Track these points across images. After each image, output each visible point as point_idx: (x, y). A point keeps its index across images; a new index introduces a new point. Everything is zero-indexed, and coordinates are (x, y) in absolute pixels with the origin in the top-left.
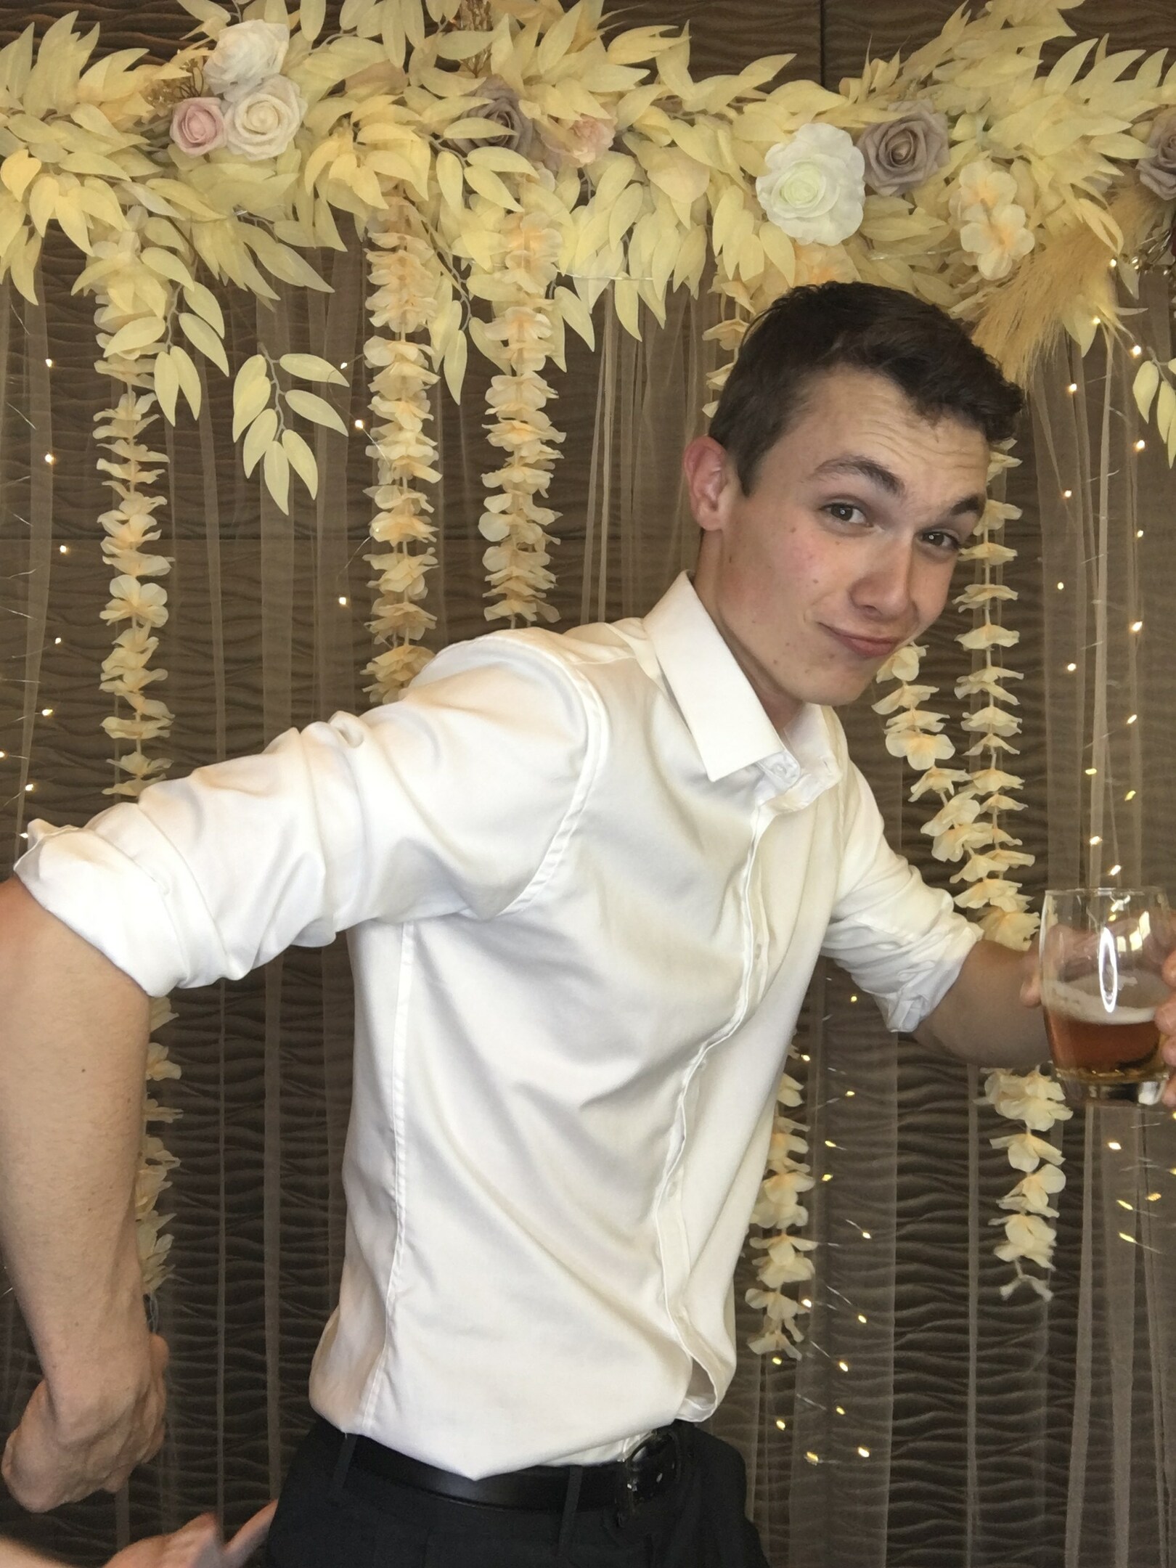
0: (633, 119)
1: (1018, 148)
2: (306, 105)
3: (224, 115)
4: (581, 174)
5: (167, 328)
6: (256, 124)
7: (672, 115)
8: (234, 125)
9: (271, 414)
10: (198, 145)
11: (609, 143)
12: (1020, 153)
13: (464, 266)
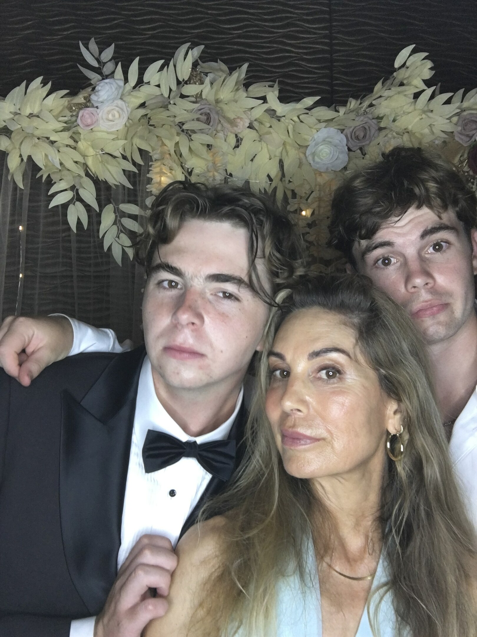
0: (257, 116)
1: (405, 129)
2: (129, 110)
3: (98, 115)
4: (236, 136)
5: (74, 195)
6: (110, 117)
7: (272, 116)
8: (102, 119)
9: (115, 227)
10: (88, 126)
11: (247, 125)
12: (407, 131)
13: (190, 170)
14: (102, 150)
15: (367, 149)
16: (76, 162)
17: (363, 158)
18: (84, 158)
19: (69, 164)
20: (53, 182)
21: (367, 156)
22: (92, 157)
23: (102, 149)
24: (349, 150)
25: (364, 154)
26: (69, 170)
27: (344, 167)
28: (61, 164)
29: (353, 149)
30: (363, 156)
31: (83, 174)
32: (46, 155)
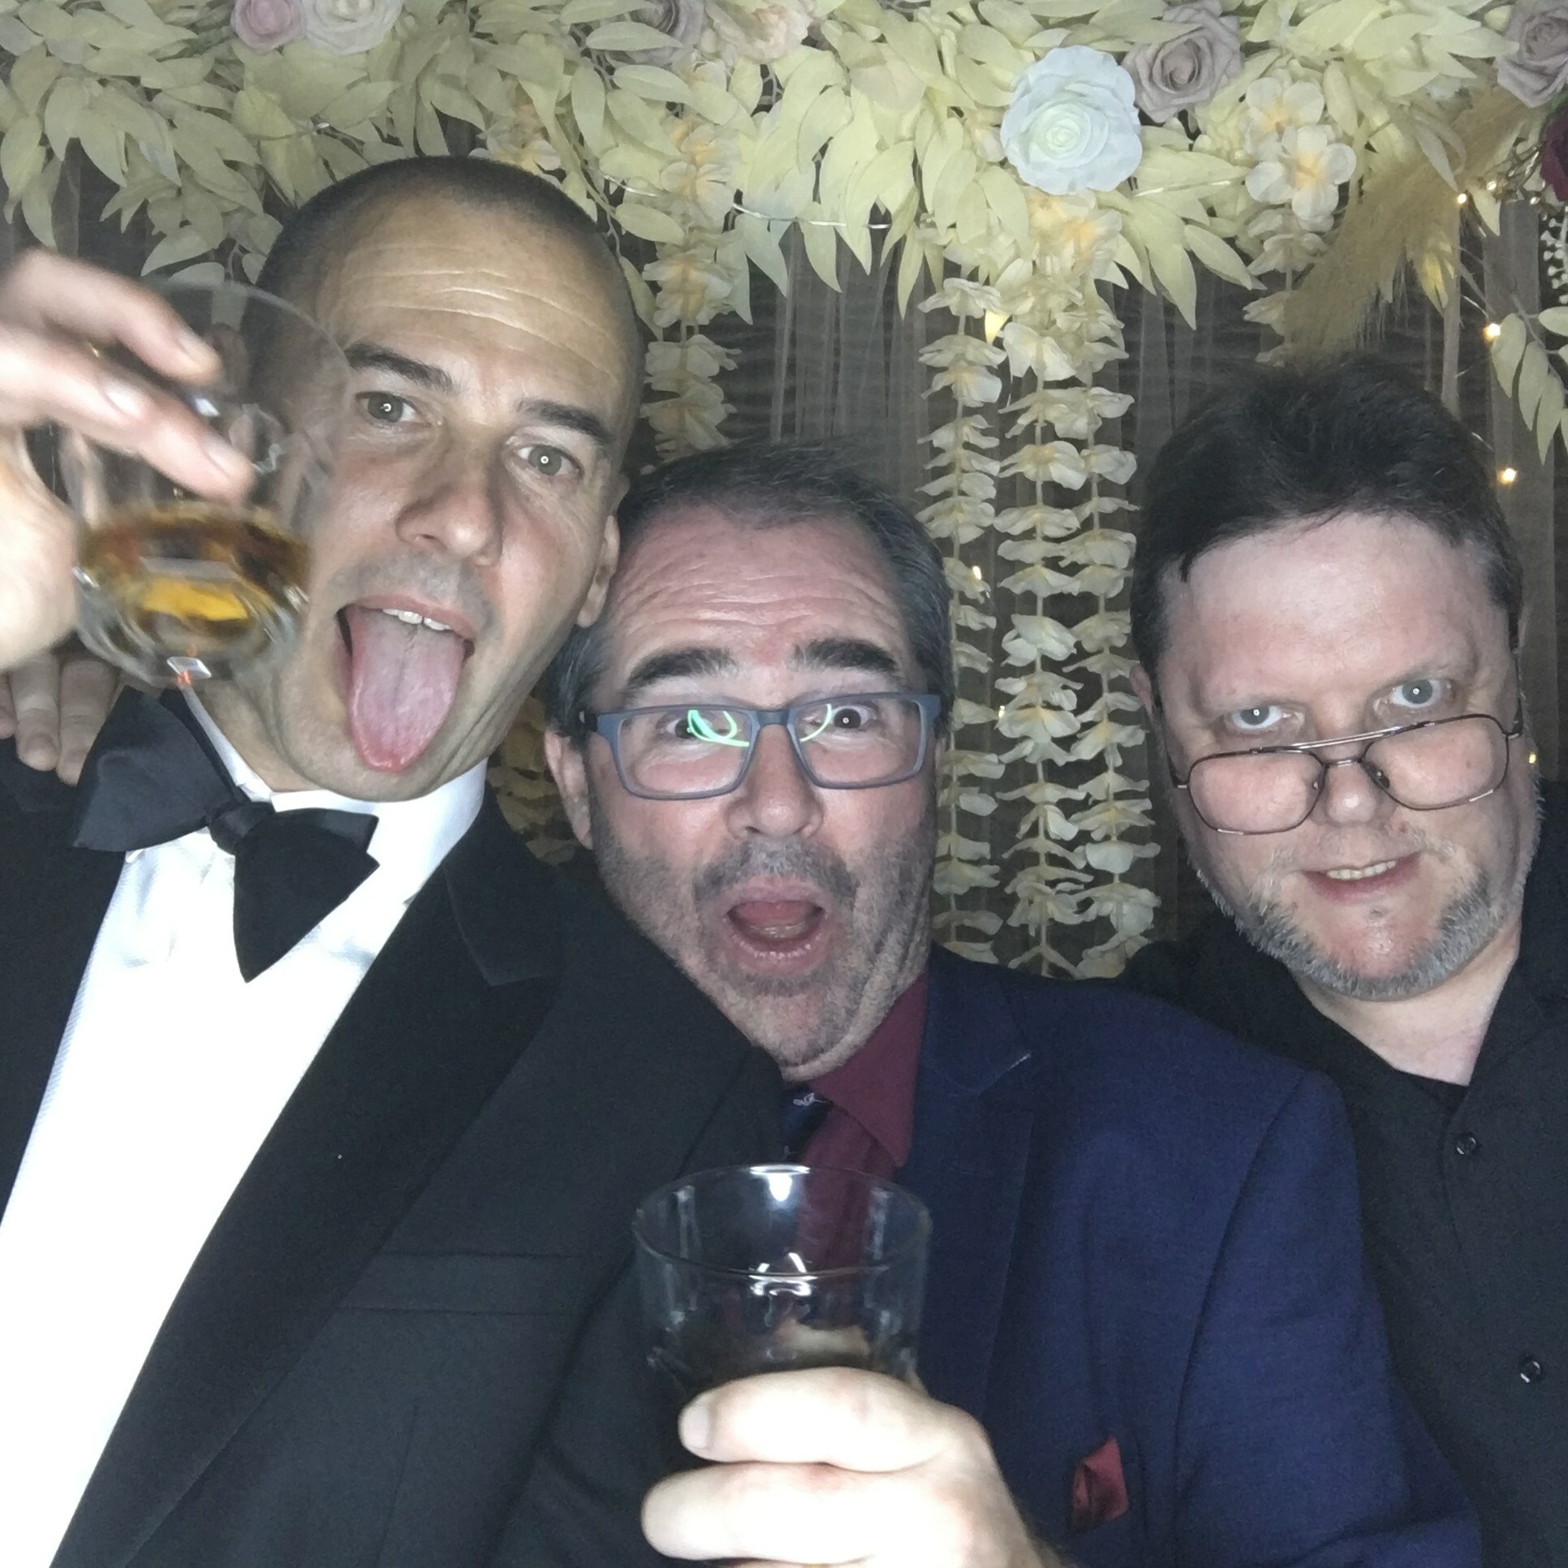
0: (835, 5)
1: (1336, 46)
4: (764, 72)
6: (343, 9)
7: (885, 3)
8: (315, 11)
10: (268, 36)
11: (802, 33)
12: (1337, 54)
13: (613, 189)
14: (316, 120)
15: (1200, 117)
16: (232, 165)
17: (1191, 147)
18: (259, 151)
19: (209, 169)
20: (154, 233)
21: (1203, 141)
22: (285, 141)
23: (317, 115)
24: (1145, 119)
25: (1194, 135)
26: (210, 191)
27: (1129, 180)
28: (183, 167)
29: (1157, 117)
30: (1191, 142)
31: (256, 205)
32: (128, 136)
